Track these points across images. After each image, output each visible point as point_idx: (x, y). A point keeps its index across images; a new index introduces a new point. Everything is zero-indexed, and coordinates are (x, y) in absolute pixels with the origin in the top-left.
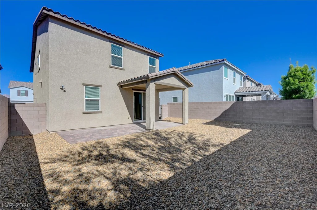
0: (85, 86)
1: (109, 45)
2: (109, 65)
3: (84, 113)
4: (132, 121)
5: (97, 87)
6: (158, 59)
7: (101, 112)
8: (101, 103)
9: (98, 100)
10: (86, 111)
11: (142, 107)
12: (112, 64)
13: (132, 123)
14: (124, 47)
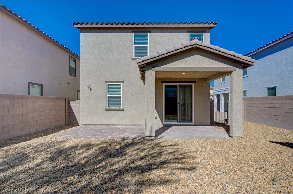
0: (107, 84)
1: (131, 36)
2: (131, 58)
3: (106, 110)
4: (161, 122)
5: (118, 84)
6: (209, 32)
7: (123, 110)
8: (122, 100)
9: (120, 97)
10: (109, 108)
11: (178, 105)
12: (135, 56)
13: (162, 124)
14: (150, 32)
